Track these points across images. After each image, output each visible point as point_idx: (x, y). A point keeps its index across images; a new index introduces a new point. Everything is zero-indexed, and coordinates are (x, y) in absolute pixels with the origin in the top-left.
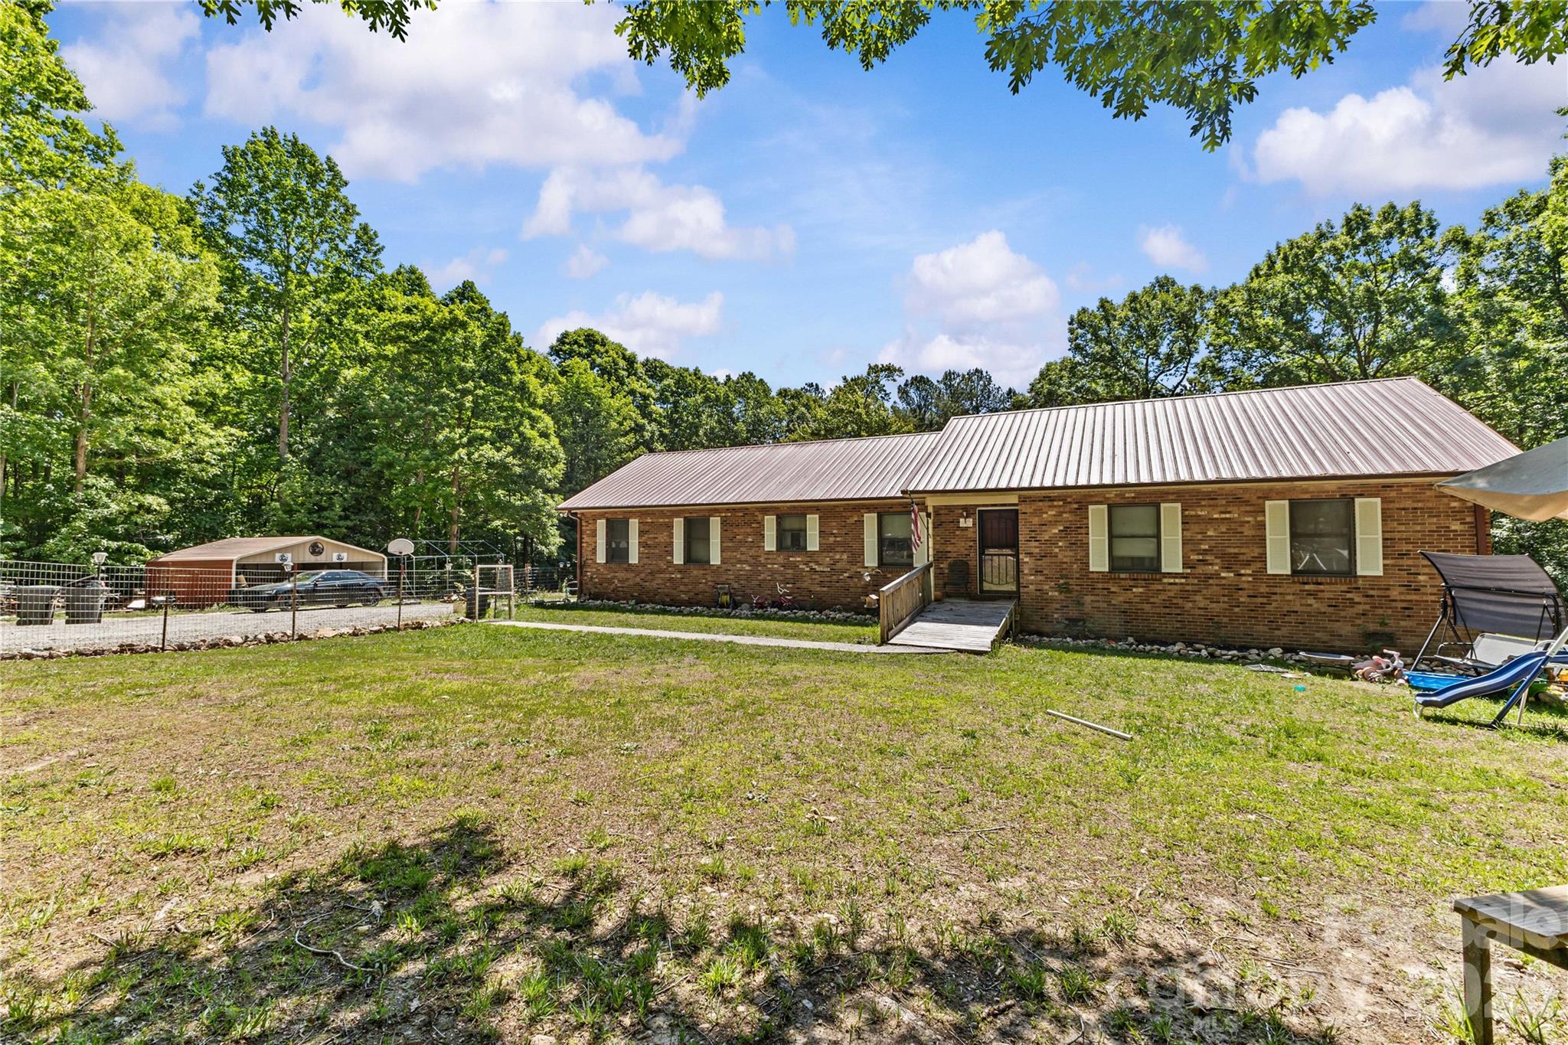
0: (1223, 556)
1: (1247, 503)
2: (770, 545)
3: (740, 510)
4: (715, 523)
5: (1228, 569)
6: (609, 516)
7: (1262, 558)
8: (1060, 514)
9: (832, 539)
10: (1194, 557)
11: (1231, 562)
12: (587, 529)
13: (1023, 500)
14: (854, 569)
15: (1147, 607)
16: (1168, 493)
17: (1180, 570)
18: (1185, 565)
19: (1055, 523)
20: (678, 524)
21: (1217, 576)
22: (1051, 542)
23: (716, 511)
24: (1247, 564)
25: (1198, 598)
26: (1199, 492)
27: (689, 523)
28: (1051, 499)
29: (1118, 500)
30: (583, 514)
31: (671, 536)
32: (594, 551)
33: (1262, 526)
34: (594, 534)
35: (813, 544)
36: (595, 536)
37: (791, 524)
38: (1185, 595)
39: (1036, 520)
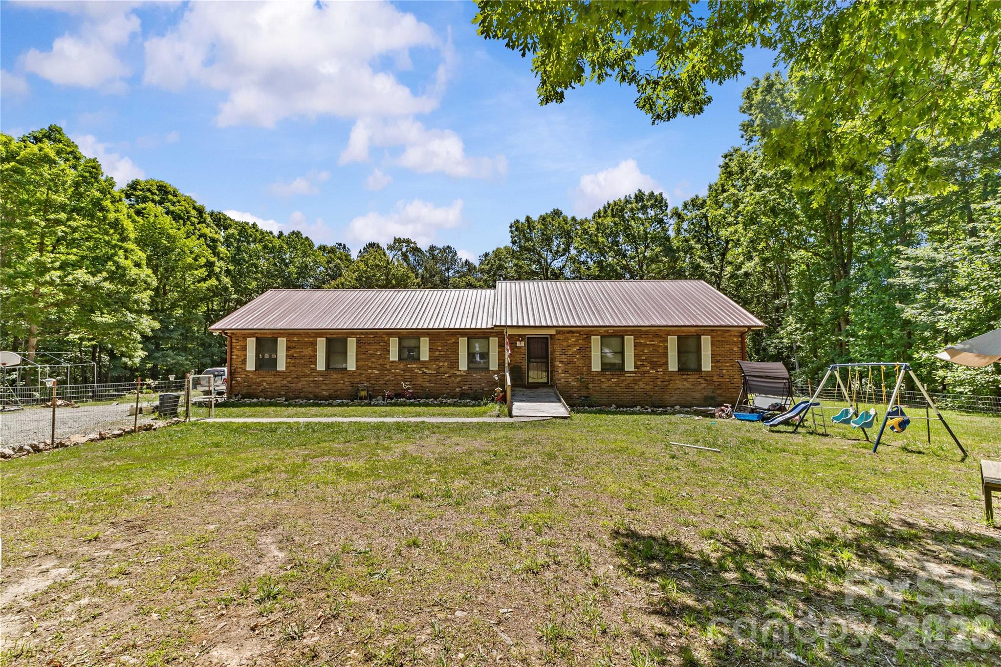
0: (651, 362)
1: (661, 337)
2: (394, 356)
3: (372, 333)
4: (352, 343)
5: (653, 368)
6: (259, 335)
7: (666, 363)
8: (577, 340)
9: (437, 353)
10: (639, 363)
11: (654, 365)
12: (237, 345)
13: (558, 332)
14: (452, 371)
15: (618, 389)
16: (627, 331)
17: (633, 370)
18: (635, 367)
19: (575, 345)
20: (321, 343)
21: (648, 372)
22: (573, 355)
23: (353, 334)
24: (661, 366)
25: (640, 383)
26: (641, 331)
27: (329, 342)
28: (573, 332)
29: (605, 334)
30: (233, 333)
31: (315, 350)
32: (244, 361)
33: (666, 348)
34: (244, 348)
35: (425, 356)
36: (246, 350)
37: (412, 343)
38: (635, 382)
39: (565, 344)
